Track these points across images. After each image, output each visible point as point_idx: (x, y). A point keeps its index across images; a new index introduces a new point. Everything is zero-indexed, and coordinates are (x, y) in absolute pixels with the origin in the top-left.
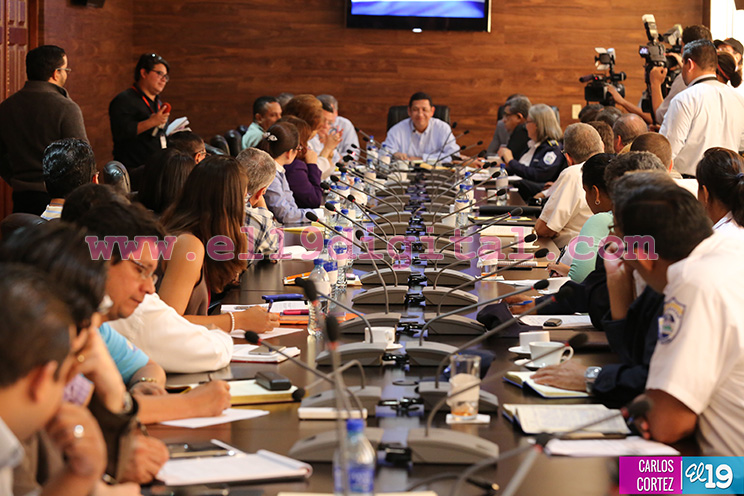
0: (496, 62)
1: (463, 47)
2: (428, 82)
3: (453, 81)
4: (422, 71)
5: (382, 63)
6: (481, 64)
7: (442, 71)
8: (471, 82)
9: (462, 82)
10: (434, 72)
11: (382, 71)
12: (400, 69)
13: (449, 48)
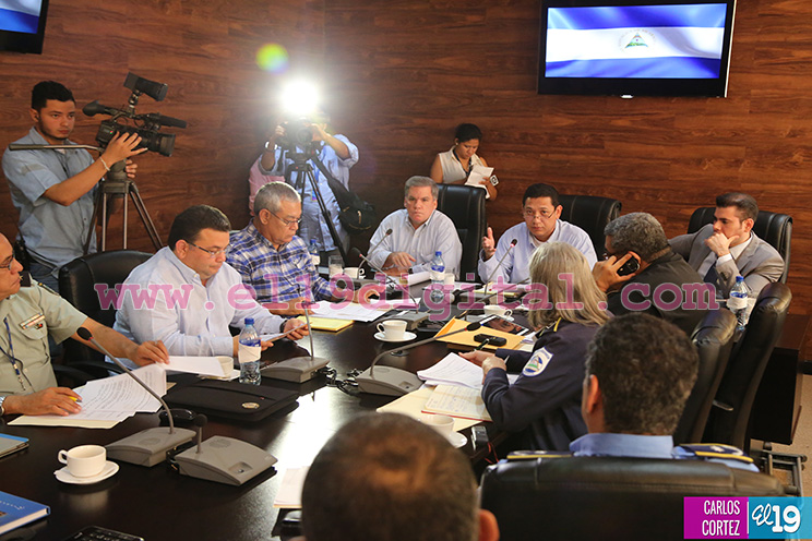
0: (735, 137)
1: (691, 118)
2: (643, 161)
3: (676, 161)
4: (635, 148)
5: (586, 138)
6: (712, 141)
7: (662, 148)
8: (699, 162)
9: (687, 162)
10: (650, 148)
11: (587, 146)
12: (607, 144)
13: (673, 119)
